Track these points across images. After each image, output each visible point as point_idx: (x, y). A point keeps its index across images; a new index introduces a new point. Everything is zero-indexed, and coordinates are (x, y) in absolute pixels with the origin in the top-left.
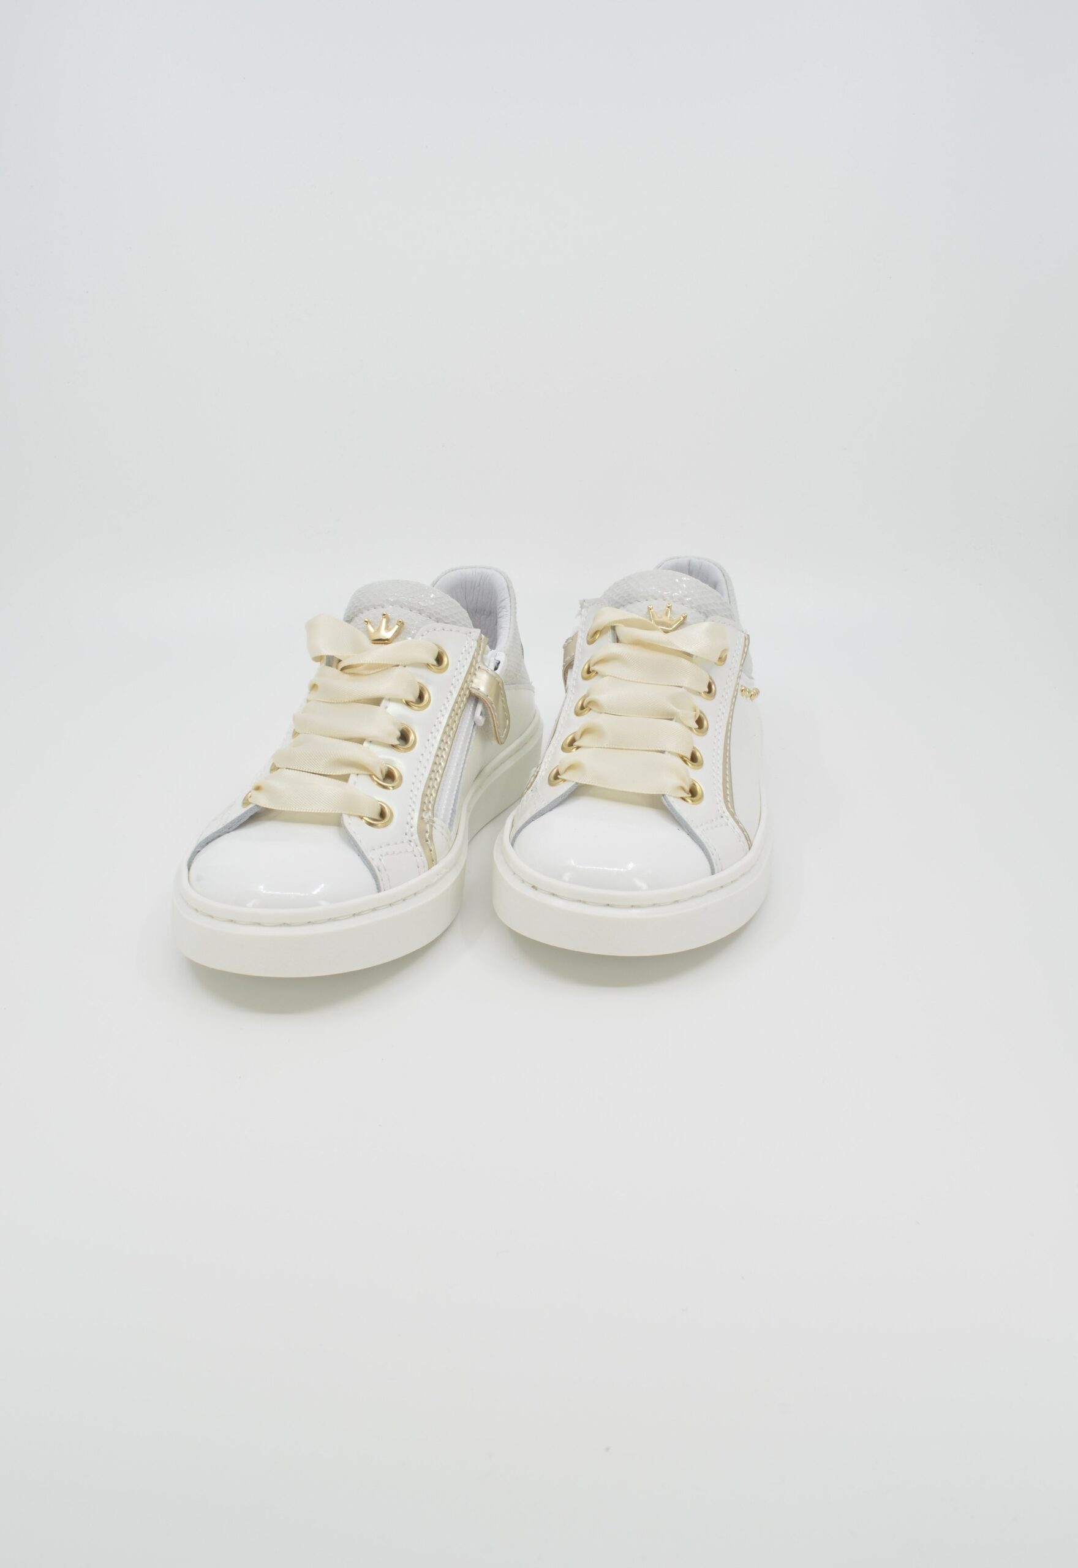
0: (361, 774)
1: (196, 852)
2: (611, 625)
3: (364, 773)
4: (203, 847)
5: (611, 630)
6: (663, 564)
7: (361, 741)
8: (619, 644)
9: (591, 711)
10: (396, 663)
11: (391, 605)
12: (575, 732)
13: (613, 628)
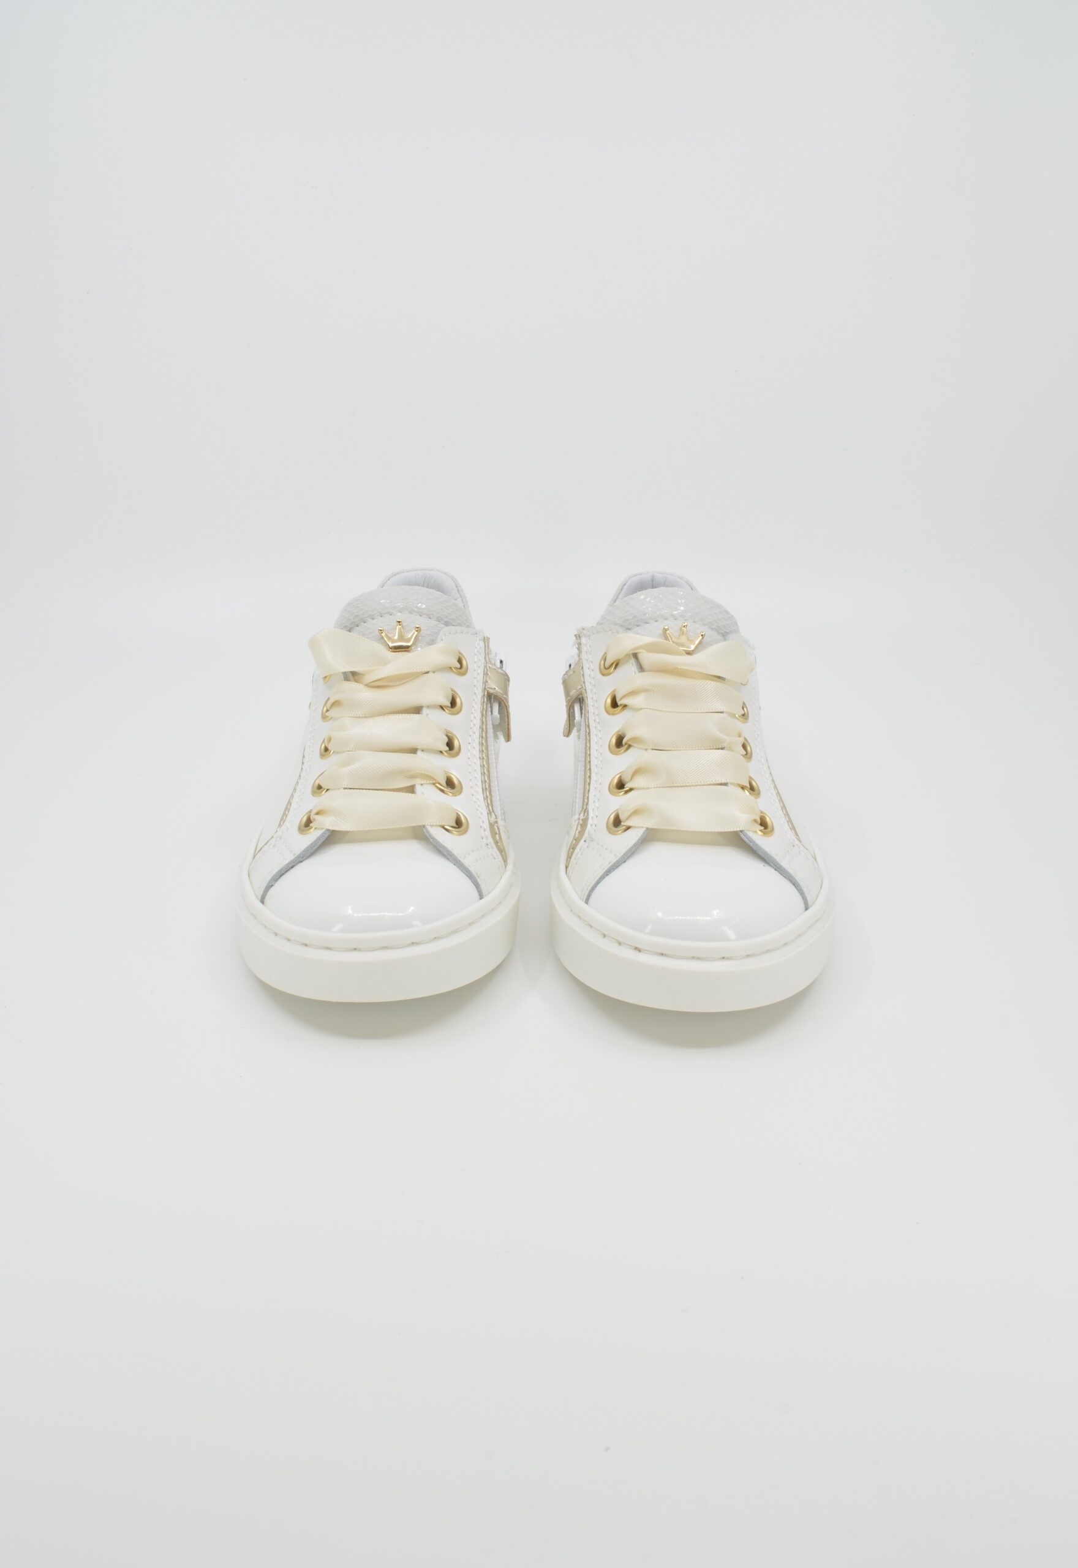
0: (425, 784)
1: (270, 886)
2: (631, 652)
3: (428, 782)
4: (276, 881)
5: (632, 658)
6: (627, 582)
7: (414, 751)
8: (643, 673)
9: (631, 750)
10: (426, 670)
11: (399, 612)
12: (622, 772)
13: (635, 656)
